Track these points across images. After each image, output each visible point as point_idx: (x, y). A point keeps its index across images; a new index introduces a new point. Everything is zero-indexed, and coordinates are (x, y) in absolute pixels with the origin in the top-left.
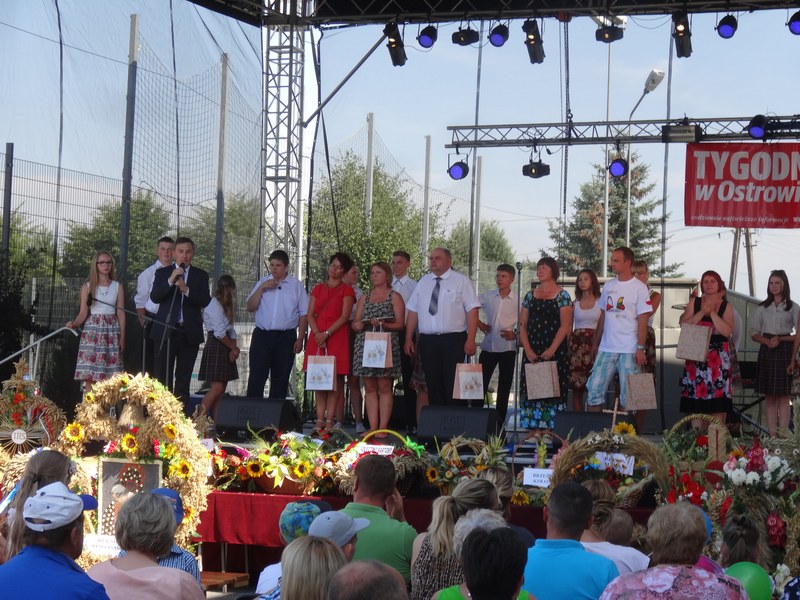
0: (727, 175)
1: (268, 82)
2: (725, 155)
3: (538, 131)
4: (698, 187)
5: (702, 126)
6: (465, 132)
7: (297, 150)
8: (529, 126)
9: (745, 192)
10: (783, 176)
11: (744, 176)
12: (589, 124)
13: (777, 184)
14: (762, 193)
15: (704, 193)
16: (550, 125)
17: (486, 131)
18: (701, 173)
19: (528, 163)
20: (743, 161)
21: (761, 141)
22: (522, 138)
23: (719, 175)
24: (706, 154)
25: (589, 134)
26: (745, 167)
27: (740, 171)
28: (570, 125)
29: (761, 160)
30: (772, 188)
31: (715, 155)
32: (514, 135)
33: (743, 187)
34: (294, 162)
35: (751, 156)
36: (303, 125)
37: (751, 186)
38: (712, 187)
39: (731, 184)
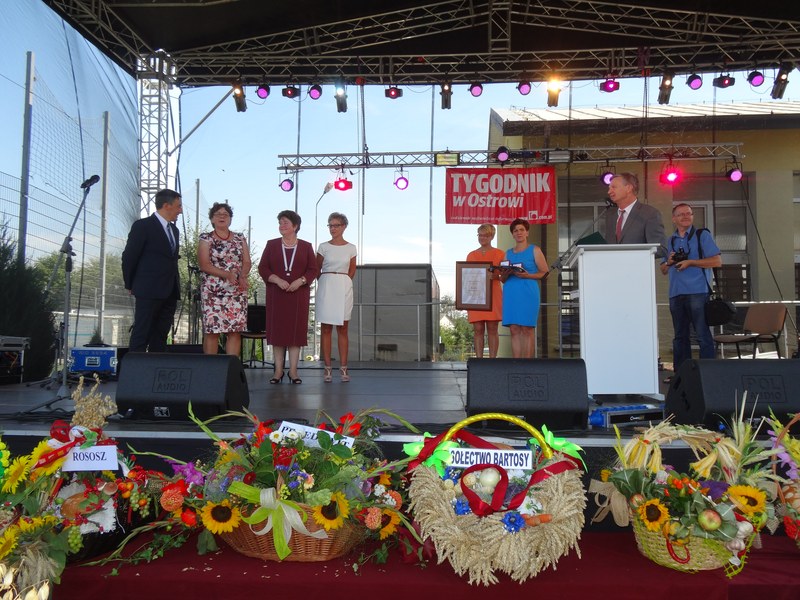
0: (474, 190)
1: (141, 120)
2: (473, 176)
3: (343, 159)
4: (455, 198)
6: (292, 159)
7: (164, 171)
8: (337, 155)
9: (485, 200)
10: (512, 190)
11: (486, 191)
12: (380, 154)
13: (507, 195)
14: (497, 201)
15: (458, 201)
16: (352, 155)
17: (306, 158)
18: (456, 188)
19: (338, 180)
20: (484, 180)
23: (468, 190)
24: (460, 175)
25: (380, 161)
26: (486, 184)
27: (483, 187)
28: (367, 155)
29: (497, 180)
30: (505, 198)
31: (466, 176)
32: (326, 161)
33: (485, 198)
34: (162, 178)
35: (490, 177)
36: (168, 154)
37: (490, 197)
38: (464, 198)
39: (477, 196)
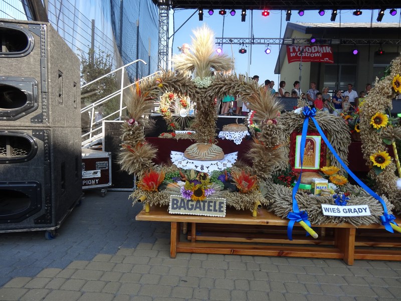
6: (221, 39)
8: (241, 39)
12: (259, 39)
16: (247, 39)
19: (241, 49)
22: (238, 42)
25: (259, 41)
28: (254, 39)
36: (169, 38)
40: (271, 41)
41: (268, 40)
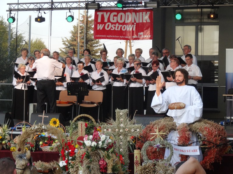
0: (109, 20)
2: (109, 13)
3: (40, 5)
4: (98, 25)
5: (100, 3)
6: (14, 6)
8: (37, 3)
9: (115, 27)
10: (129, 21)
11: (115, 21)
12: (59, 3)
13: (127, 24)
14: (121, 27)
15: (100, 27)
16: (45, 3)
17: (21, 5)
18: (99, 20)
19: (37, 17)
20: (114, 16)
21: (121, 9)
22: (35, 8)
23: (106, 21)
24: (102, 13)
25: (59, 6)
26: (115, 18)
27: (113, 19)
28: (52, 3)
29: (121, 16)
30: (125, 26)
31: (105, 13)
32: (32, 6)
33: (114, 25)
35: (118, 14)
37: (117, 25)
38: (103, 25)
39: (110, 24)
40: (75, 5)
41: (71, 4)
